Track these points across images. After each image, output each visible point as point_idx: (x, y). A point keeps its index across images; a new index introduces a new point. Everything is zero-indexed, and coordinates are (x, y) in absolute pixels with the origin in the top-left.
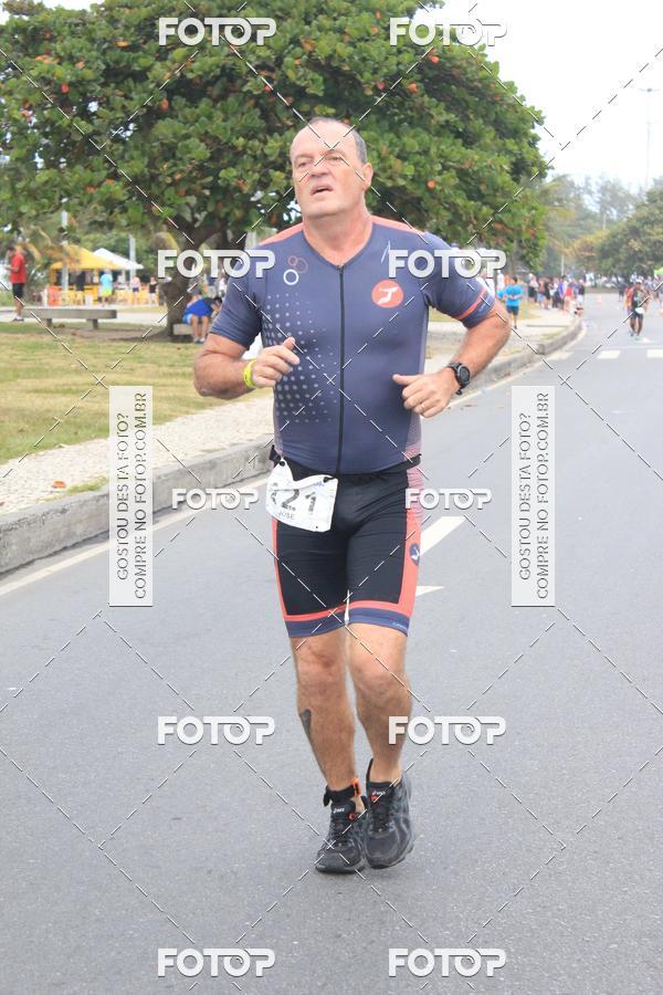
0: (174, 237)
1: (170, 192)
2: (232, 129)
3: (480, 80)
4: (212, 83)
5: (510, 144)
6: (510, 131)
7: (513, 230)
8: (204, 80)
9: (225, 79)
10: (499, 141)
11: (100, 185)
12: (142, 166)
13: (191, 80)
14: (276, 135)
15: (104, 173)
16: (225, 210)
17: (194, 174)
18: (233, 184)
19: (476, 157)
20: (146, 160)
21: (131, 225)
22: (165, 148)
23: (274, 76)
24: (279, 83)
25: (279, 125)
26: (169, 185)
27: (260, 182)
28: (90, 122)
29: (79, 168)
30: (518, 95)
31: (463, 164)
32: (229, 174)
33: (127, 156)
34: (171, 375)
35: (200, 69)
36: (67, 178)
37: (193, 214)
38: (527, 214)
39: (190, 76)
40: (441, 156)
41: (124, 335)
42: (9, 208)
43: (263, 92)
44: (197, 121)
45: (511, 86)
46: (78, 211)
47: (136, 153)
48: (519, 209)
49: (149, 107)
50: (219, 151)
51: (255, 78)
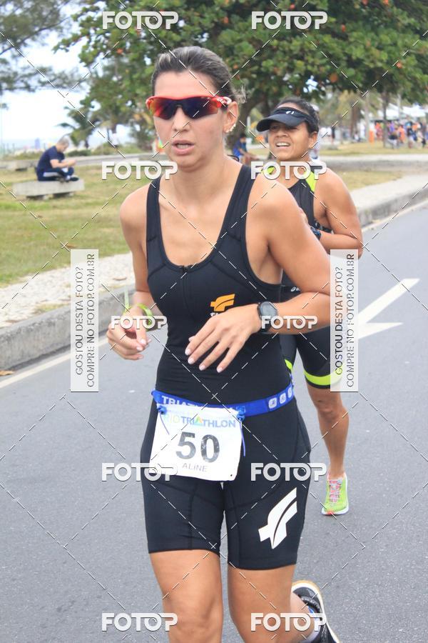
2: (269, 35)
4: (256, 5)
9: (264, 3)
13: (243, 4)
16: (266, 87)
18: (271, 70)
22: (227, 49)
27: (288, 68)
28: (179, 33)
31: (420, 51)
32: (267, 64)
39: (242, 1)
40: (405, 46)
44: (247, 30)
49: (216, 23)
50: (262, 50)
51: (283, 1)
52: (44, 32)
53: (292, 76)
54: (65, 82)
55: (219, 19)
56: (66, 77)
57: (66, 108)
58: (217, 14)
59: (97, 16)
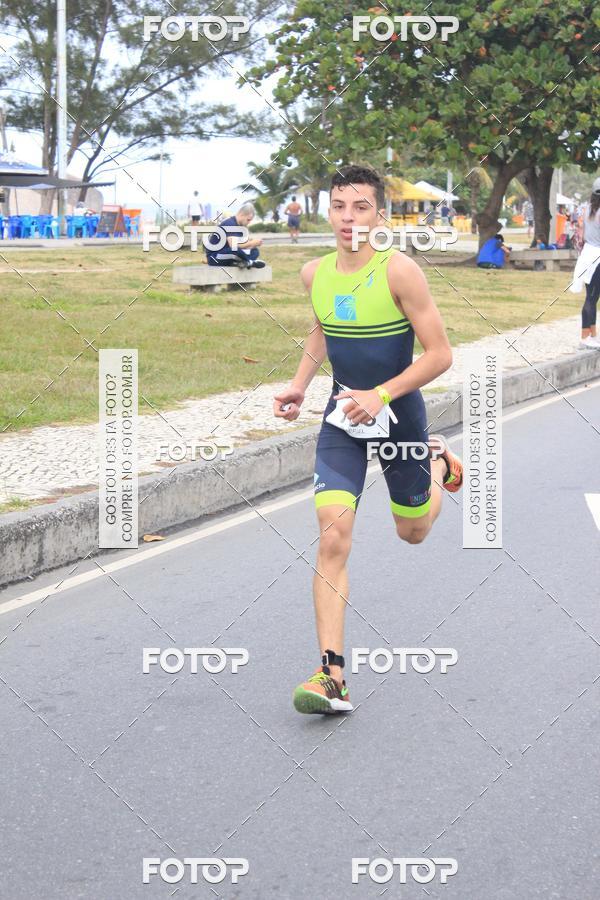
0: (487, 172)
1: (485, 132)
2: (543, 74)
4: (526, 32)
8: (519, 29)
9: (538, 28)
11: (422, 124)
12: (461, 107)
13: (507, 30)
14: (584, 79)
15: (427, 114)
16: (535, 148)
17: (507, 115)
18: (543, 124)
20: (464, 102)
21: (451, 161)
22: (482, 91)
23: (583, 25)
24: (587, 33)
25: (586, 70)
26: (484, 125)
27: (567, 122)
28: (415, 67)
29: (404, 109)
32: (539, 116)
33: (447, 99)
34: (481, 298)
35: (517, 19)
36: (393, 118)
37: (505, 151)
39: (506, 25)
41: (440, 260)
42: (341, 145)
43: (573, 41)
44: (511, 67)
46: (402, 148)
47: (455, 96)
49: (468, 54)
50: (531, 95)
51: (566, 27)
52: (227, 57)
53: (572, 134)
54: (251, 128)
55: (473, 50)
56: (254, 121)
57: (251, 164)
58: (471, 42)
59: (302, 38)
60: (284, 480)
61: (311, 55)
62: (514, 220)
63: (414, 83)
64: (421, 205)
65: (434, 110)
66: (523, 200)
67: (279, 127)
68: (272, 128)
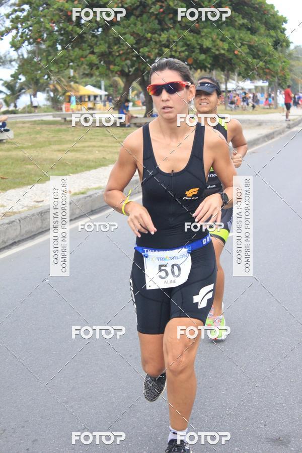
0: (122, 79)
1: (118, 60)
2: (145, 30)
3: (258, 4)
4: (136, 9)
5: (272, 33)
6: (271, 26)
7: (274, 72)
8: (132, 7)
9: (141, 7)
10: (267, 32)
11: (86, 57)
12: (105, 47)
13: (126, 8)
14: (165, 32)
15: (88, 51)
16: (143, 67)
17: (129, 51)
18: (146, 55)
19: (256, 39)
20: (107, 45)
21: (101, 75)
22: (116, 39)
23: (164, 5)
24: (166, 8)
25: (166, 27)
26: (117, 56)
27: (158, 53)
28: (81, 28)
29: (77, 49)
30: (276, 10)
31: (251, 42)
33: (98, 44)
35: (130, 3)
36: (71, 54)
37: (129, 69)
38: (280, 65)
40: (240, 39)
42: (46, 68)
43: (159, 12)
44: (129, 26)
45: (272, 6)
46: (76, 69)
47: (102, 42)
48: (276, 63)
50: (140, 40)
51: (155, 6)
56: (1, 58)
59: (23, 15)
60: (23, 236)
61: (28, 24)
62: (136, 103)
63: (81, 36)
64: (89, 97)
65: (91, 50)
66: (140, 93)
67: (14, 60)
68: (11, 61)
